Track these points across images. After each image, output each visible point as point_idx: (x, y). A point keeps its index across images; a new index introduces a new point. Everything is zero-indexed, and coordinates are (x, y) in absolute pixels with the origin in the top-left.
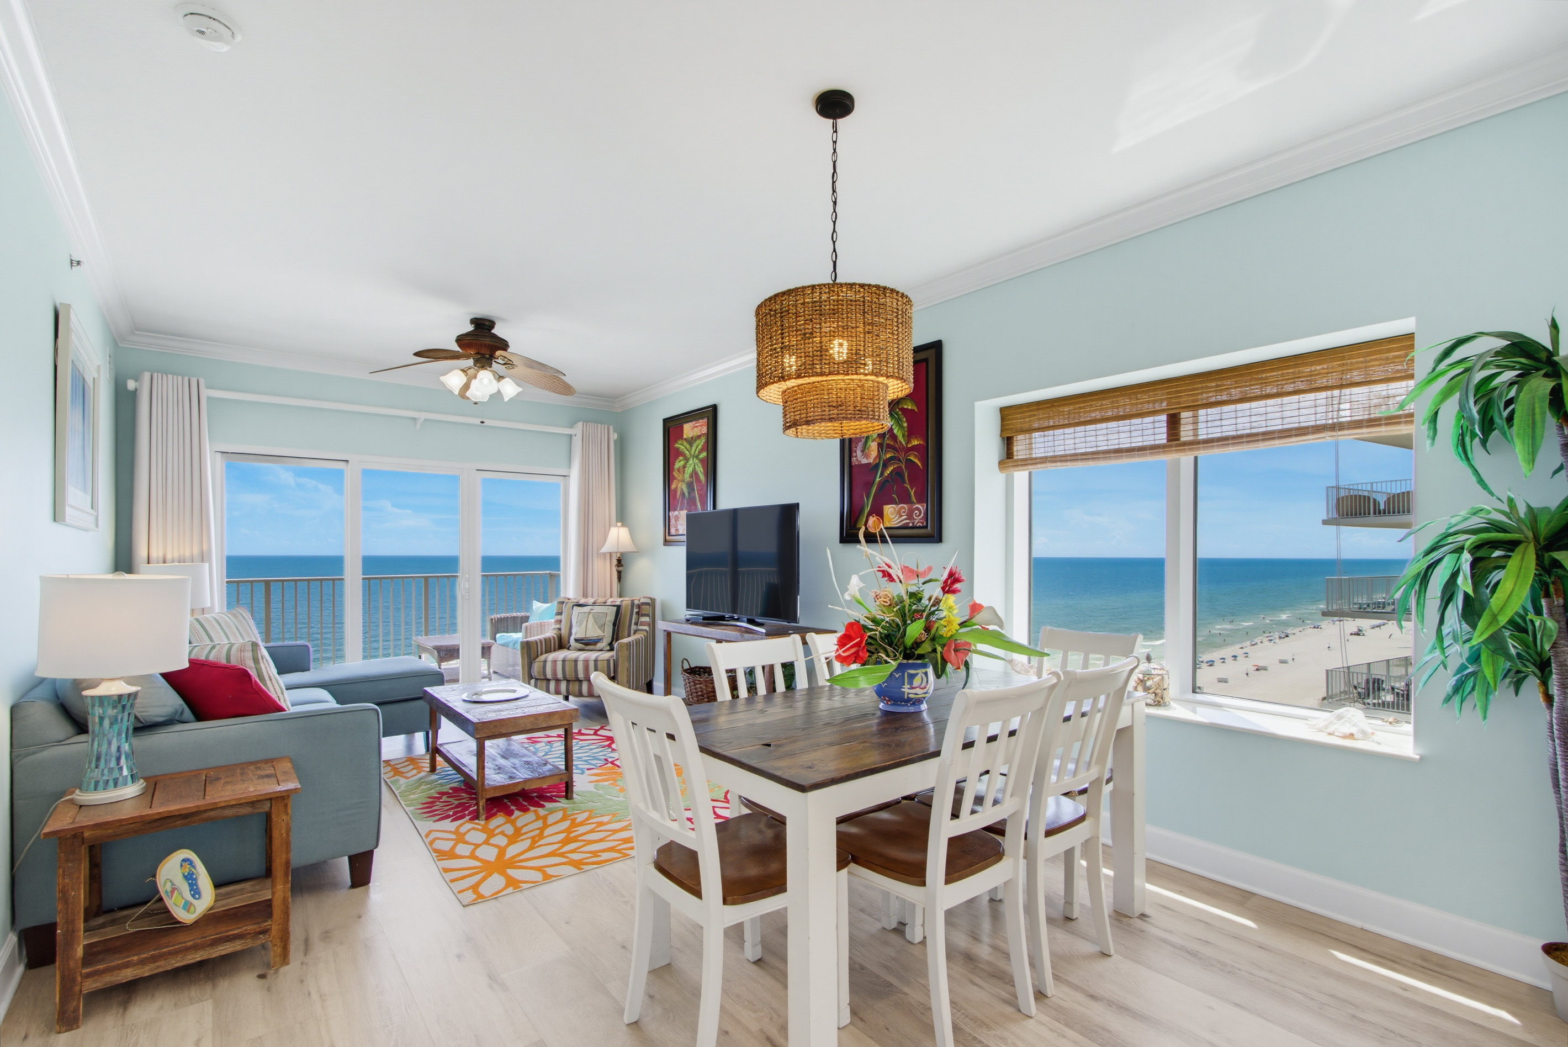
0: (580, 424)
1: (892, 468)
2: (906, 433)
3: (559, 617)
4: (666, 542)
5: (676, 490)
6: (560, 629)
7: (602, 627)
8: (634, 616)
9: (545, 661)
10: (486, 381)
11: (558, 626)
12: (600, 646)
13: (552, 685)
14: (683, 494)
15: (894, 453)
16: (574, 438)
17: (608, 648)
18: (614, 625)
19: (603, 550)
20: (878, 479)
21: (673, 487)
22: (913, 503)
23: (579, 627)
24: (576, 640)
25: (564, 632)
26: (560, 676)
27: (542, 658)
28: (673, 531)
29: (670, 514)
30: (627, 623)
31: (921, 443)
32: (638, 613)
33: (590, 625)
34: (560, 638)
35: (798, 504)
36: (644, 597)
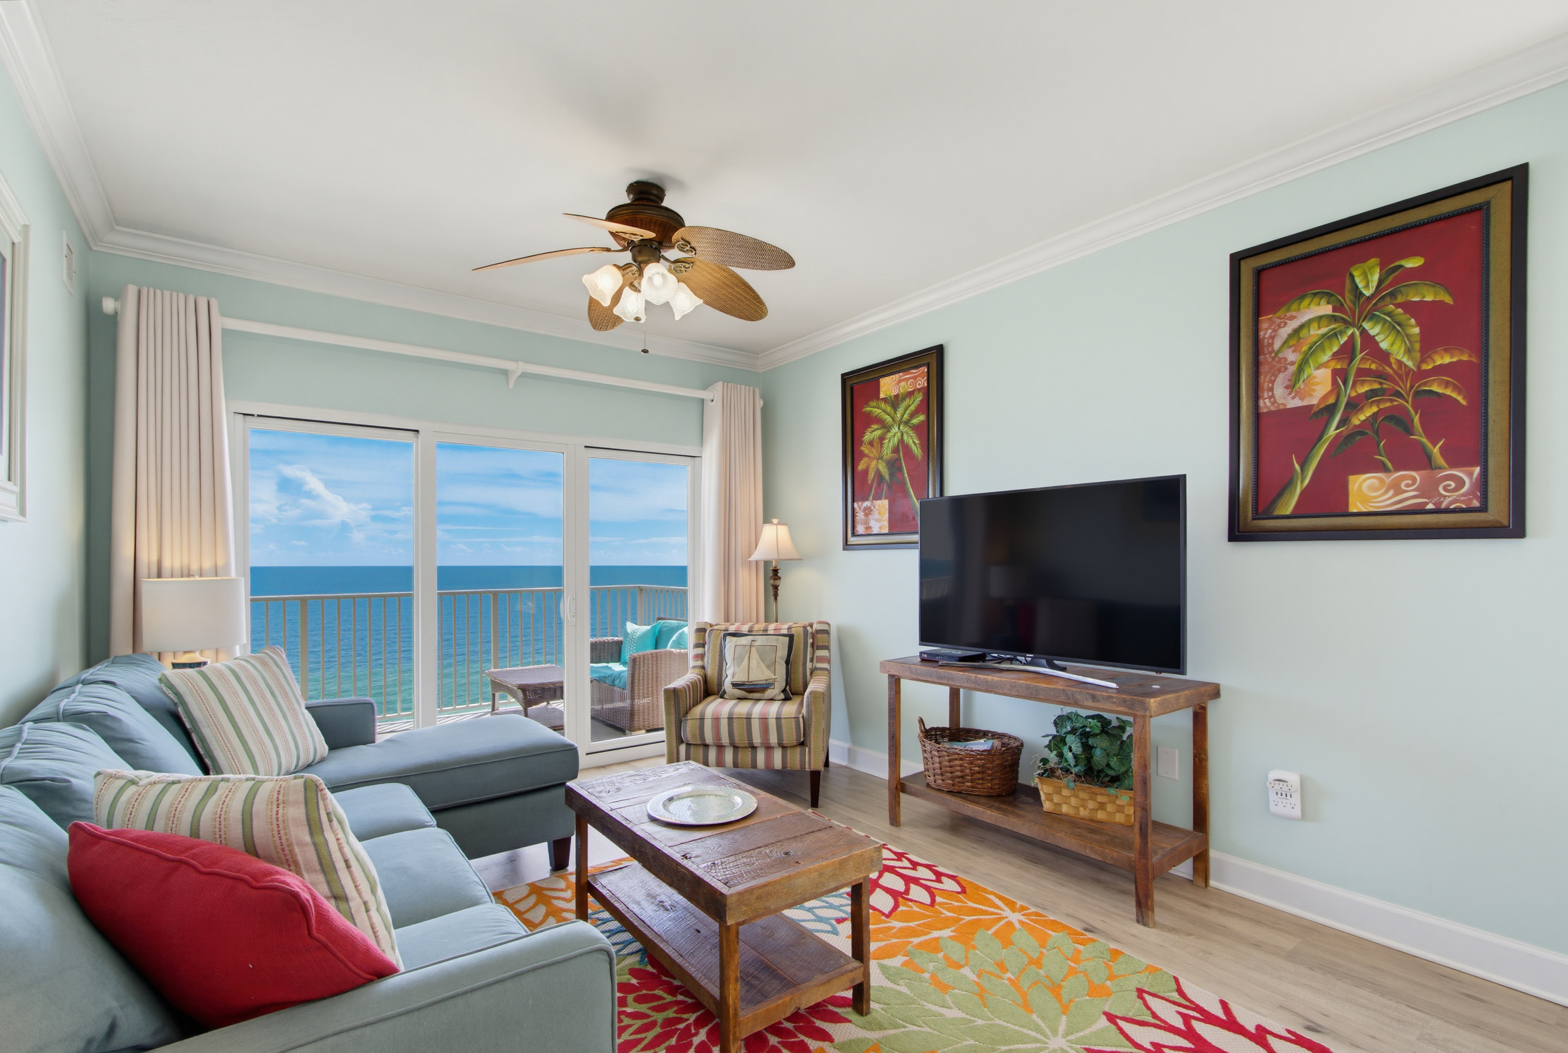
0: (719, 385)
1: (1375, 409)
2: (1417, 346)
3: (700, 651)
4: (847, 546)
5: (866, 472)
6: (703, 667)
7: (772, 666)
8: (809, 649)
9: (702, 719)
10: (658, 280)
11: (699, 663)
12: (769, 693)
13: (712, 754)
14: (879, 475)
15: (1381, 383)
16: (708, 405)
17: (782, 696)
18: (787, 662)
19: (756, 556)
20: (1332, 432)
21: (861, 467)
22: (1440, 468)
23: (739, 667)
24: (735, 685)
25: (711, 671)
26: (725, 740)
27: (697, 711)
28: (860, 529)
29: (856, 505)
30: (801, 659)
31: (1465, 358)
32: (813, 644)
33: (754, 663)
34: (705, 679)
35: (1184, 476)
36: (820, 622)
